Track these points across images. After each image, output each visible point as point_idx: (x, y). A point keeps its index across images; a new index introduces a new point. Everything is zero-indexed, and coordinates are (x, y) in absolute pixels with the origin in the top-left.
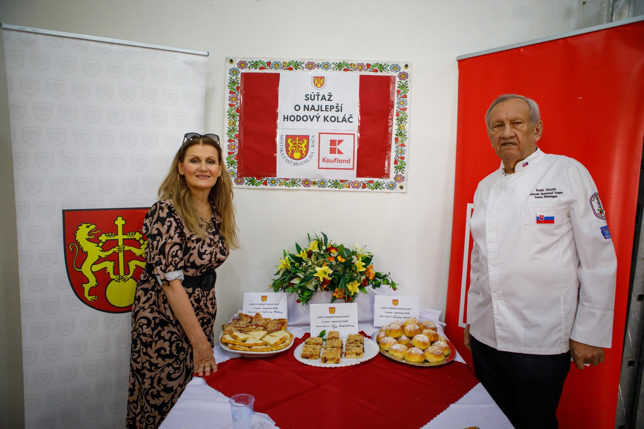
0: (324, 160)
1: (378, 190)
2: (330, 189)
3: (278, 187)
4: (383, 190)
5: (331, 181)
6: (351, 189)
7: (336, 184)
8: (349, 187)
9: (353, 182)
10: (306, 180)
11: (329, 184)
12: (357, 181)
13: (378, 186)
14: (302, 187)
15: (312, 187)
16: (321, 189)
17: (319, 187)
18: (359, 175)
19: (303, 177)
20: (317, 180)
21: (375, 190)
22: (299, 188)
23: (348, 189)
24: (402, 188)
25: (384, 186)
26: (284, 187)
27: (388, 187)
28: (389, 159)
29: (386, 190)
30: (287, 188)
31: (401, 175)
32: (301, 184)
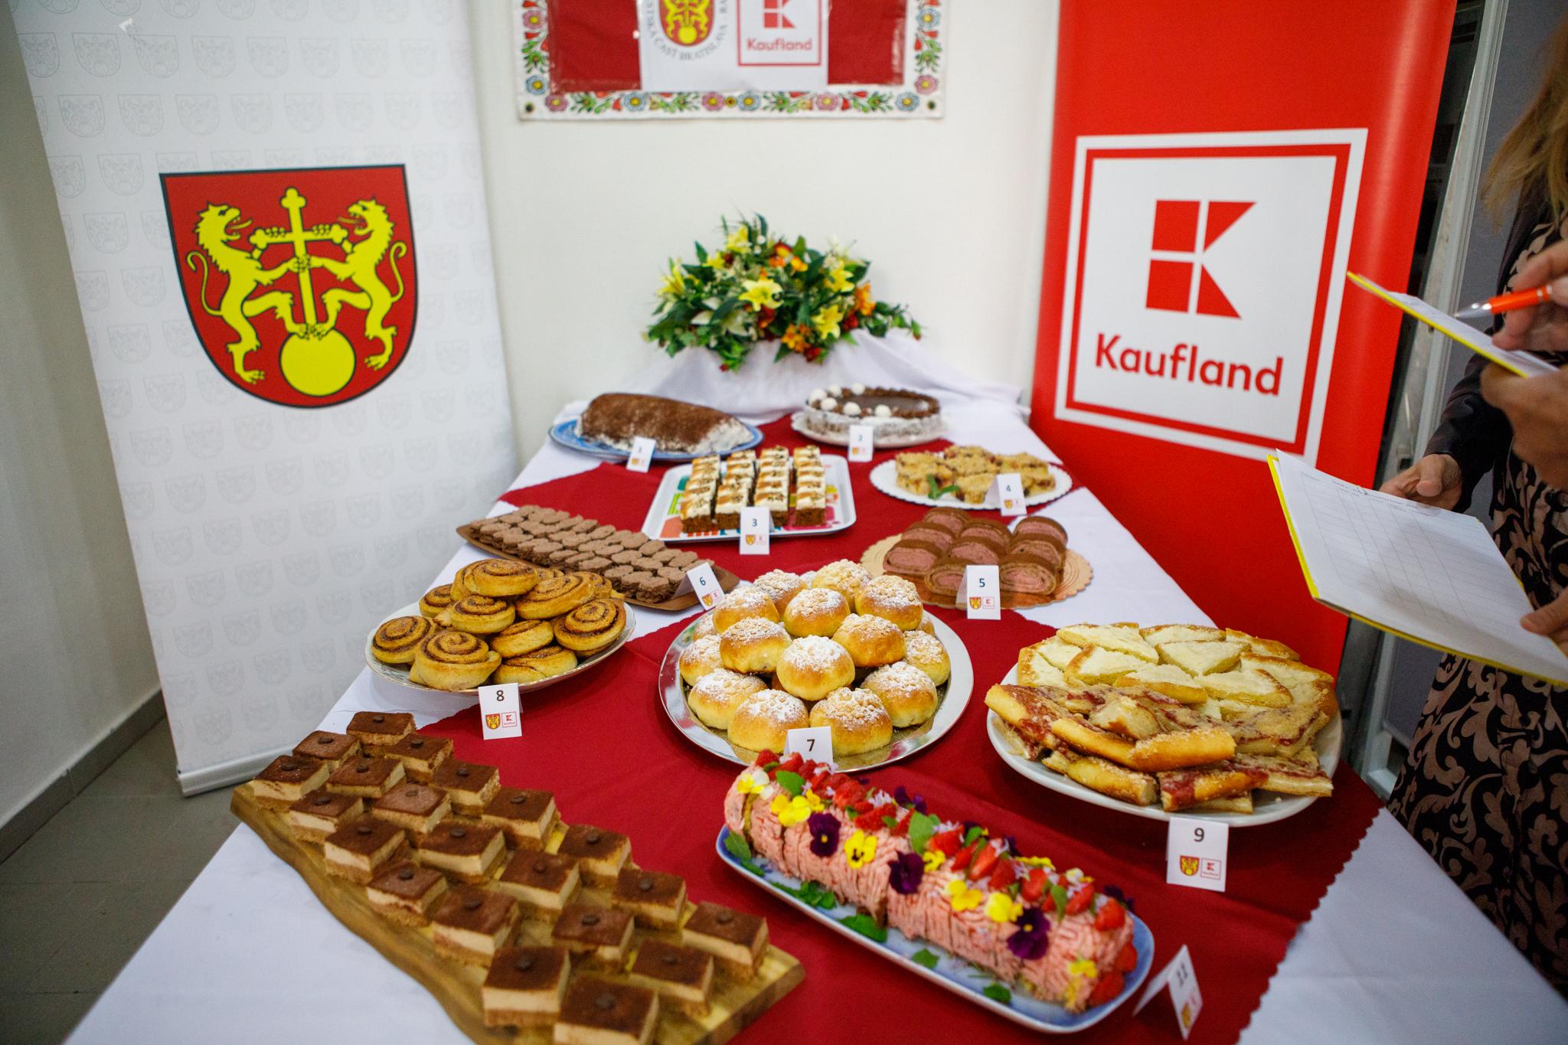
0: (750, 44)
1: (879, 113)
2: (767, 114)
3: (647, 113)
4: (889, 114)
5: (769, 95)
6: (816, 113)
7: (780, 102)
8: (811, 108)
9: (819, 97)
10: (712, 95)
11: (764, 103)
12: (828, 93)
13: (877, 102)
14: (703, 112)
15: (726, 111)
16: (748, 114)
17: (743, 109)
18: (834, 78)
19: (705, 88)
20: (736, 94)
21: (871, 114)
22: (694, 114)
23: (808, 113)
24: (932, 106)
25: (891, 103)
26: (660, 113)
27: (901, 105)
28: (902, 37)
29: (896, 113)
30: (668, 115)
31: (929, 77)
32: (699, 105)
